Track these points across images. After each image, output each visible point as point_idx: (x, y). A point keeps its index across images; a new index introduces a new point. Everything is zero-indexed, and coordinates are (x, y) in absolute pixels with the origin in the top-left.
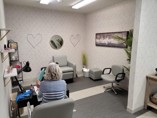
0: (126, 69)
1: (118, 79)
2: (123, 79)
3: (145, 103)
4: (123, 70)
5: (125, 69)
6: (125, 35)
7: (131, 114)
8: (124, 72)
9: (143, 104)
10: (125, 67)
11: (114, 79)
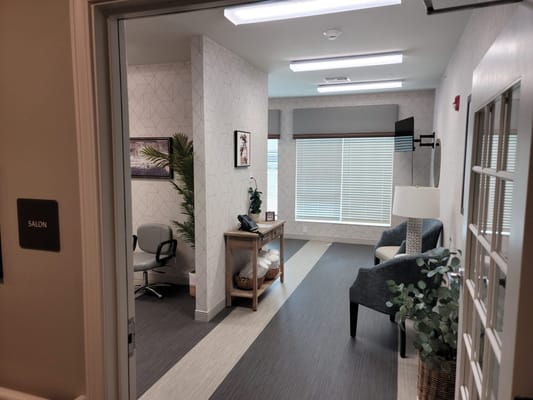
0: (179, 228)
1: (161, 257)
2: (174, 255)
3: (227, 292)
4: (171, 232)
5: (175, 229)
6: (163, 146)
7: (204, 323)
8: (174, 238)
9: (224, 298)
10: (176, 223)
11: (154, 259)
